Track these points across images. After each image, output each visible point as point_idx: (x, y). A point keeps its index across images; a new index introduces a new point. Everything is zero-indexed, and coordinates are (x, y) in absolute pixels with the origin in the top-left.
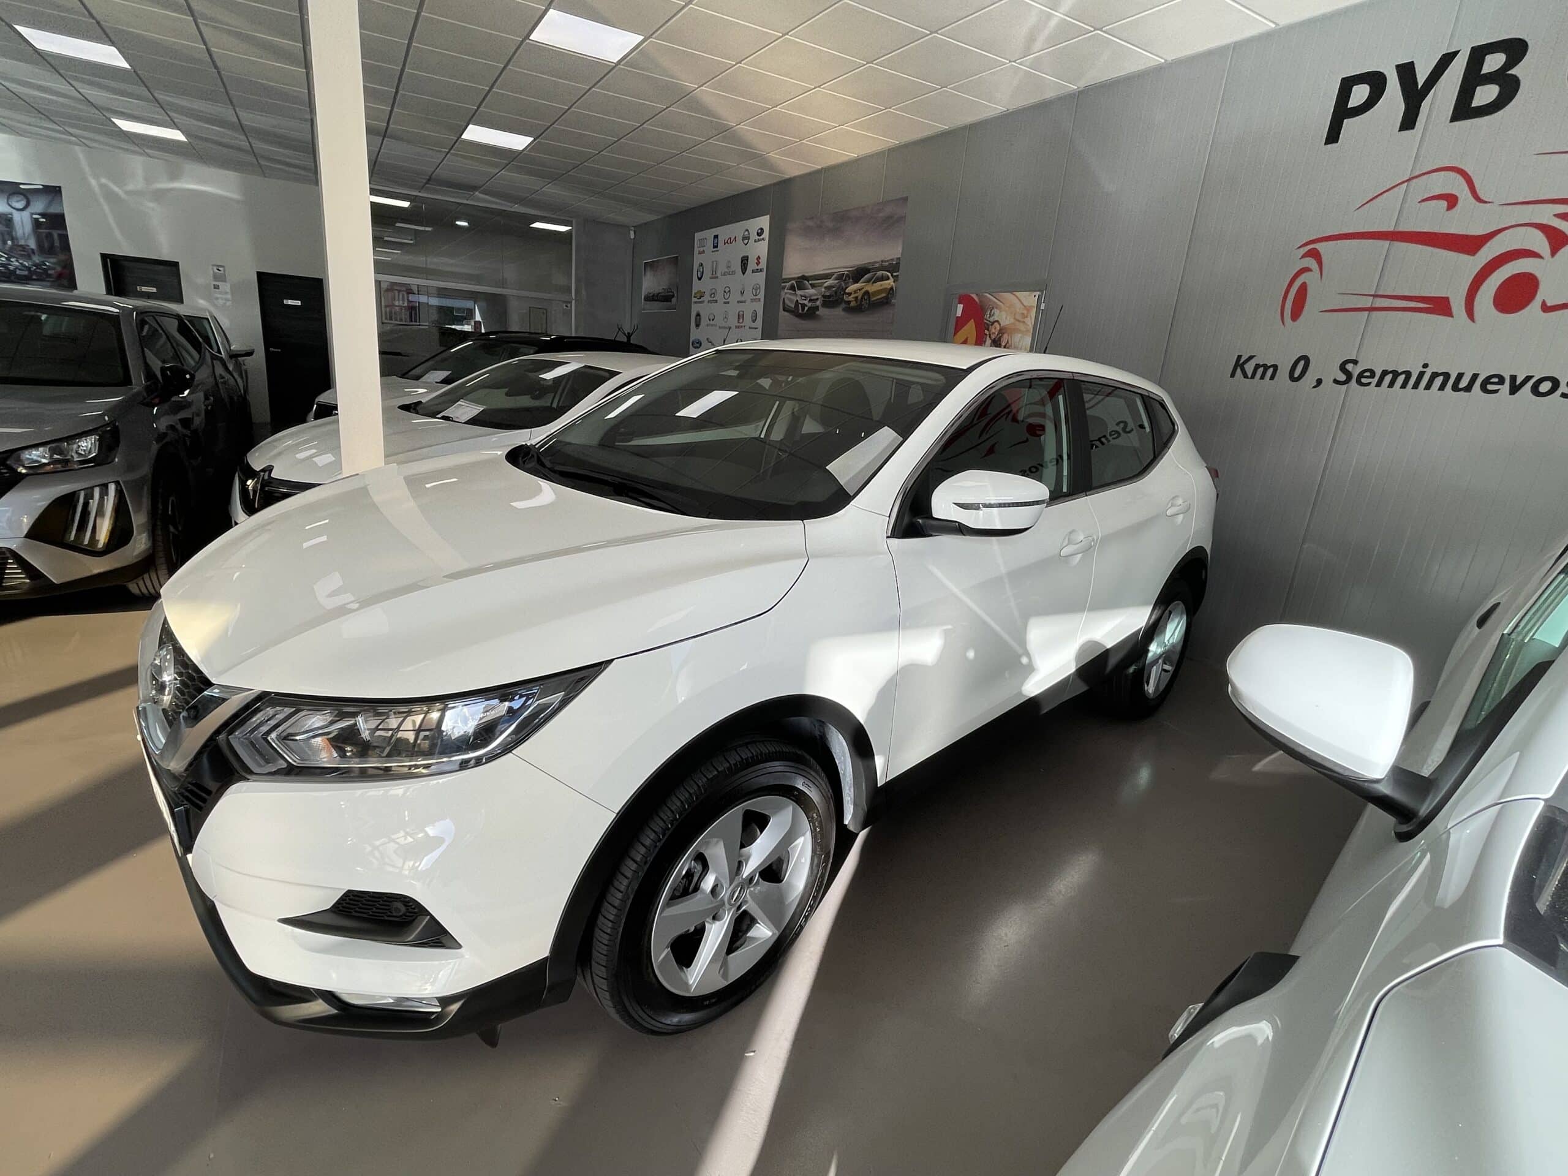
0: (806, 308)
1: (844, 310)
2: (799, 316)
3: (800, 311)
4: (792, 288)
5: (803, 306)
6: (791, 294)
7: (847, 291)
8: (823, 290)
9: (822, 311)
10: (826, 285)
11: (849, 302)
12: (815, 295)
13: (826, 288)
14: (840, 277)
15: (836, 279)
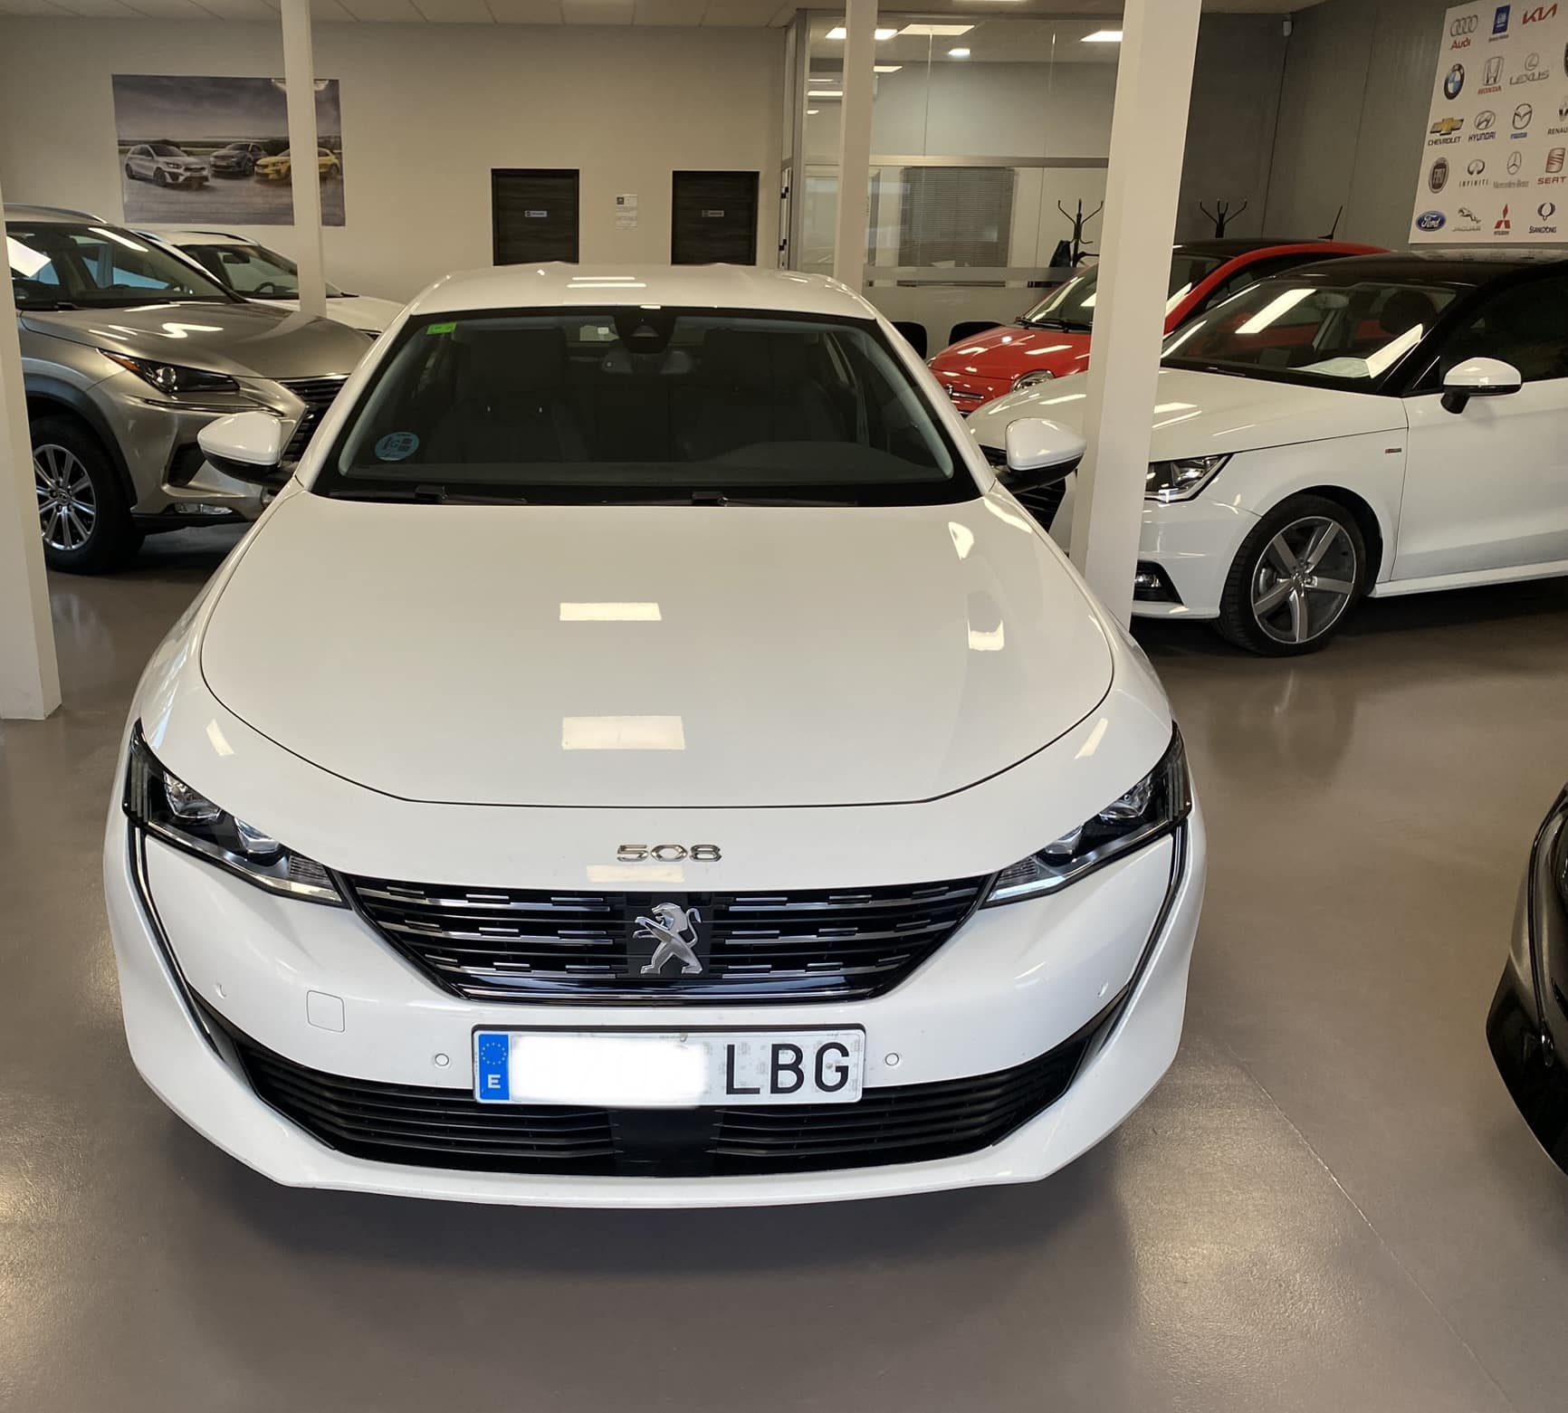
0: (181, 178)
1: (258, 182)
2: (166, 186)
3: (169, 180)
4: (143, 152)
5: (175, 176)
6: (141, 159)
7: (258, 162)
8: (212, 159)
9: (213, 182)
10: (215, 154)
11: (267, 175)
12: (196, 164)
13: (216, 157)
14: (244, 147)
15: (235, 149)
